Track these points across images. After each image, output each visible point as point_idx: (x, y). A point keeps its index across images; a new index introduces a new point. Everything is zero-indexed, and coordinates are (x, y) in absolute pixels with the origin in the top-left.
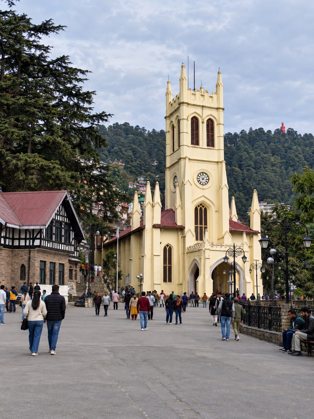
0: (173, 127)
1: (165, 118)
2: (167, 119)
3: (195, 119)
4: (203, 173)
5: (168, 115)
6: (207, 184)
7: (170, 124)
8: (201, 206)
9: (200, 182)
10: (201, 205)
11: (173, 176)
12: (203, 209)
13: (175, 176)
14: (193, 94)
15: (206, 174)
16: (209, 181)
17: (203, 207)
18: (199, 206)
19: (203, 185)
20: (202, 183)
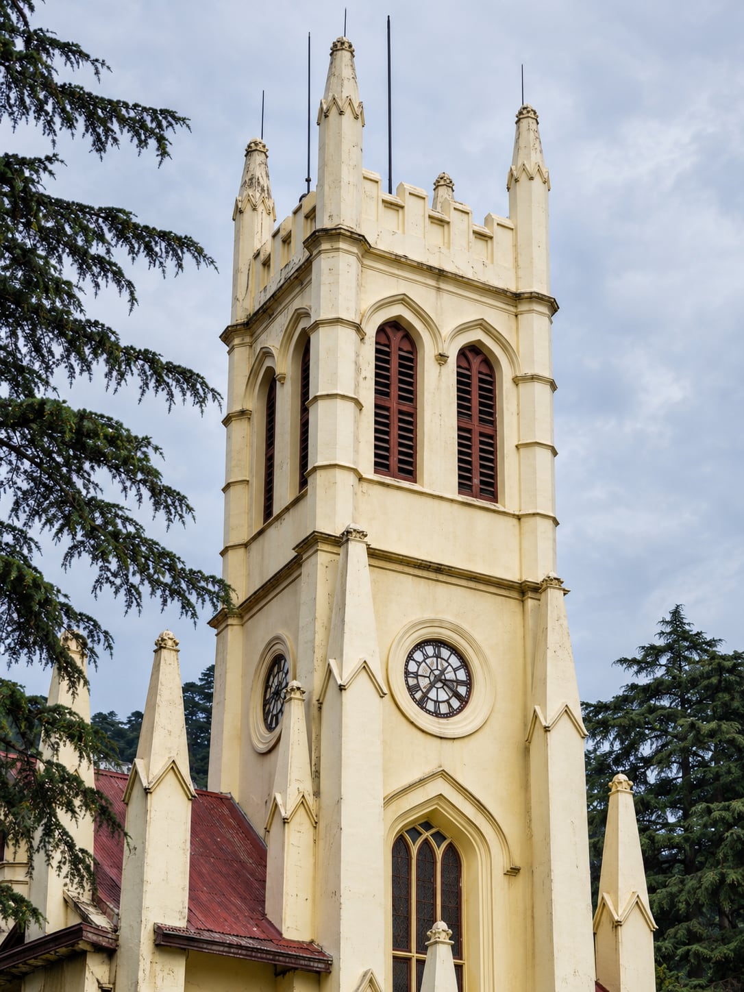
0: (271, 382)
1: (227, 336)
2: (237, 341)
3: (400, 334)
4: (438, 643)
5: (242, 318)
6: (461, 709)
7: (253, 373)
8: (426, 834)
9: (418, 695)
10: (427, 826)
11: (263, 656)
12: (439, 853)
13: (278, 660)
14: (389, 205)
15: (454, 650)
16: (469, 692)
17: (439, 837)
18: (414, 832)
19: (437, 714)
20: (430, 706)
